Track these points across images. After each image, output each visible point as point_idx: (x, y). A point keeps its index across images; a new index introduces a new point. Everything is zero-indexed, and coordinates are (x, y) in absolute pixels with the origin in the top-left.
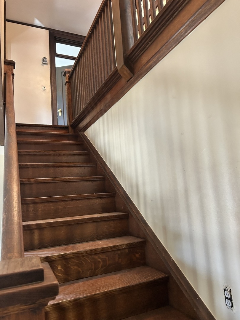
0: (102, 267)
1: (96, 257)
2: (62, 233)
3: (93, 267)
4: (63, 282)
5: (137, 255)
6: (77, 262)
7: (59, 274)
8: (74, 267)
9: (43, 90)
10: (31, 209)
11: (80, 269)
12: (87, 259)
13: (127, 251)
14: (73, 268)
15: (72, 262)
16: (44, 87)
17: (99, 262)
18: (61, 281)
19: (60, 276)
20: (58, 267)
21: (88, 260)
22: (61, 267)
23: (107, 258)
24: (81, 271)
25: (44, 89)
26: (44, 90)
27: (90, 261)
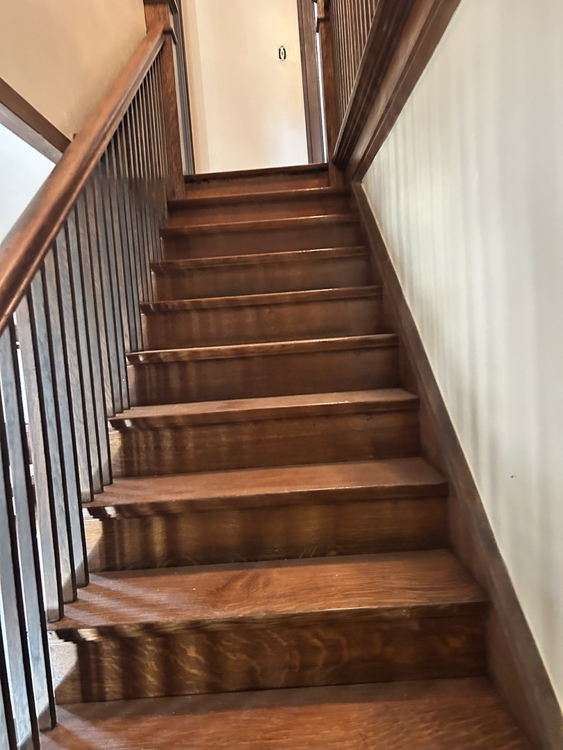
0: (326, 665)
1: (307, 634)
2: (230, 529)
3: (297, 663)
4: (203, 691)
5: (455, 643)
6: (244, 641)
7: (191, 668)
8: (234, 656)
9: (280, 58)
10: (167, 443)
11: (254, 664)
12: (275, 636)
13: (415, 626)
14: (233, 658)
15: (228, 641)
16: (282, 51)
17: (316, 649)
18: (198, 689)
19: (194, 675)
20: (188, 649)
21: (279, 639)
22: (197, 652)
23: (343, 641)
24: (258, 668)
25: (283, 54)
26: (282, 57)
27: (285, 644)
